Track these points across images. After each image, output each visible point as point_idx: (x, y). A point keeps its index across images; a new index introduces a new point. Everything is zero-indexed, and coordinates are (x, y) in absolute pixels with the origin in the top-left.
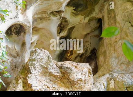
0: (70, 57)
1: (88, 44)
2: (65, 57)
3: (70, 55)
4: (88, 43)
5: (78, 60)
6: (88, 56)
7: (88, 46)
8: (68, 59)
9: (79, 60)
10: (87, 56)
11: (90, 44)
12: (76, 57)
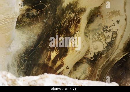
0: (59, 63)
1: (118, 22)
2: (41, 62)
3: (57, 57)
4: (118, 18)
5: (84, 73)
6: (118, 59)
7: (117, 26)
8: (51, 68)
9: (87, 73)
10: (113, 60)
11: (122, 22)
12: (78, 64)
